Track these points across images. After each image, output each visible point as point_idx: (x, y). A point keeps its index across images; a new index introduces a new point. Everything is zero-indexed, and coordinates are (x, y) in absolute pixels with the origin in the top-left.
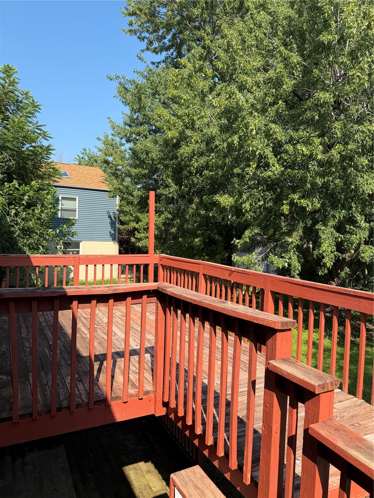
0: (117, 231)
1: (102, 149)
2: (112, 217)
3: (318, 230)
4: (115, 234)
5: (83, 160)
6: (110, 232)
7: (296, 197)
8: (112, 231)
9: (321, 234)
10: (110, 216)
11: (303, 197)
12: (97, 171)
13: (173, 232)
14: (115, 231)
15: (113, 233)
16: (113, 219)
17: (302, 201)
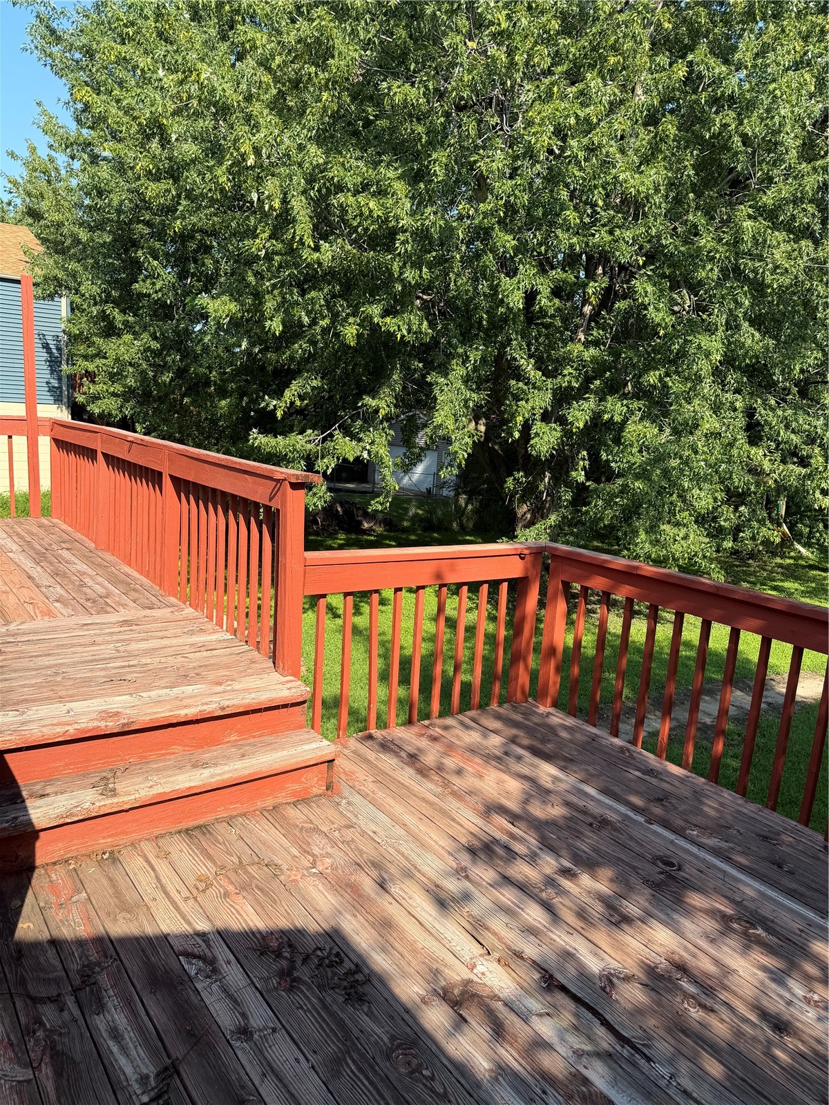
0: (65, 380)
1: (20, 180)
2: (52, 346)
3: (431, 384)
4: (60, 388)
5: (11, 208)
6: (47, 383)
7: (375, 310)
8: (52, 381)
9: (436, 391)
10: (48, 344)
11: (386, 313)
12: (21, 234)
13: (164, 383)
14: (60, 379)
15: (56, 385)
16: (54, 351)
17: (388, 320)
